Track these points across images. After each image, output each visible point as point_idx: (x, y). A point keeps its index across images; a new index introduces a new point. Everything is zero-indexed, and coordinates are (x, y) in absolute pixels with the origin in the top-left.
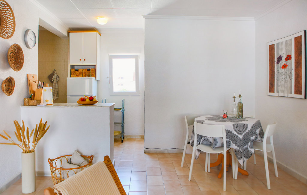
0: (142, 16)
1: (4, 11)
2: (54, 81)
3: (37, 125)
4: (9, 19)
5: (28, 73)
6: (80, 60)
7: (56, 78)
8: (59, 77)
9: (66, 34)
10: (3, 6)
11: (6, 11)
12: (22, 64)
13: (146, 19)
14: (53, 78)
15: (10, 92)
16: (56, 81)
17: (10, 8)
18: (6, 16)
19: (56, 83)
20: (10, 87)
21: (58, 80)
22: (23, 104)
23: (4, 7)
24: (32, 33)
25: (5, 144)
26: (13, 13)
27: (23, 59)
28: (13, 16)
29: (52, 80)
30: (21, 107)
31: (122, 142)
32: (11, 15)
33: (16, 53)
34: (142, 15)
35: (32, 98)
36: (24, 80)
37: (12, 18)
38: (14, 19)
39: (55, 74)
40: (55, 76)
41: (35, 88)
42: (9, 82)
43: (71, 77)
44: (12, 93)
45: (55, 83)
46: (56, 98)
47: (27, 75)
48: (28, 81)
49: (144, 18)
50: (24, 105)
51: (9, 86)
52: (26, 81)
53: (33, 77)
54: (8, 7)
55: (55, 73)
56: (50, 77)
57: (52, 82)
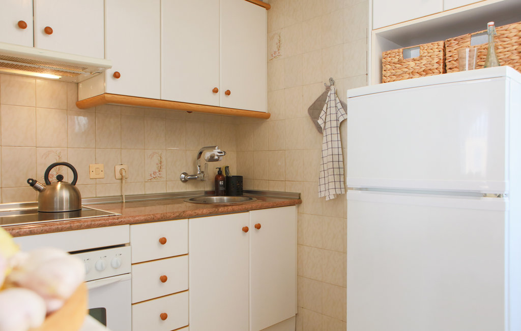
2: (328, 125)
7: (333, 110)
8: (344, 106)
14: (323, 113)
16: (334, 124)
19: (334, 131)
21: (341, 119)
29: (320, 122)
39: (333, 97)
40: (333, 104)
43: (382, 81)
45: (329, 132)
46: (332, 192)
55: (333, 92)
56: (315, 110)
57: (320, 129)
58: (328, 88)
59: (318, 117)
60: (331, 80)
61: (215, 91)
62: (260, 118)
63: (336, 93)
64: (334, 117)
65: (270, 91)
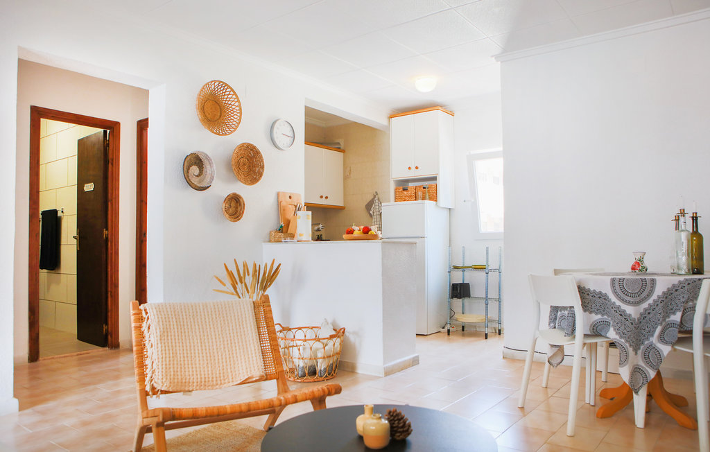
0: (493, 58)
1: (226, 97)
2: (375, 214)
3: (266, 264)
4: (233, 107)
5: (278, 191)
6: (409, 168)
7: (377, 207)
9: (384, 122)
10: (222, 88)
11: (228, 95)
12: (261, 174)
13: (502, 62)
14: (372, 208)
15: (237, 217)
16: (378, 213)
17: (232, 90)
18: (229, 103)
19: (378, 216)
20: (239, 209)
22: (267, 239)
23: (224, 91)
24: (287, 124)
25: (221, 291)
26: (237, 97)
27: (263, 167)
28: (238, 101)
29: (371, 212)
30: (263, 243)
31: (486, 338)
32: (236, 100)
33: (251, 158)
34: (492, 56)
35: (284, 230)
36: (270, 201)
37: (237, 104)
38: (240, 106)
39: (377, 201)
40: (377, 204)
41: (290, 215)
42: (237, 202)
44: (239, 219)
45: (375, 217)
47: (278, 194)
48: (279, 203)
49: (497, 61)
50: (270, 241)
51: (237, 208)
52: (276, 203)
53: (290, 197)
54: (229, 90)
56: (369, 206)
57: (371, 215)
58: (375, 197)
59: (370, 210)
60: (376, 192)
61: (322, 197)
62: (341, 209)
63: (378, 199)
64: (377, 210)
65: (345, 195)
